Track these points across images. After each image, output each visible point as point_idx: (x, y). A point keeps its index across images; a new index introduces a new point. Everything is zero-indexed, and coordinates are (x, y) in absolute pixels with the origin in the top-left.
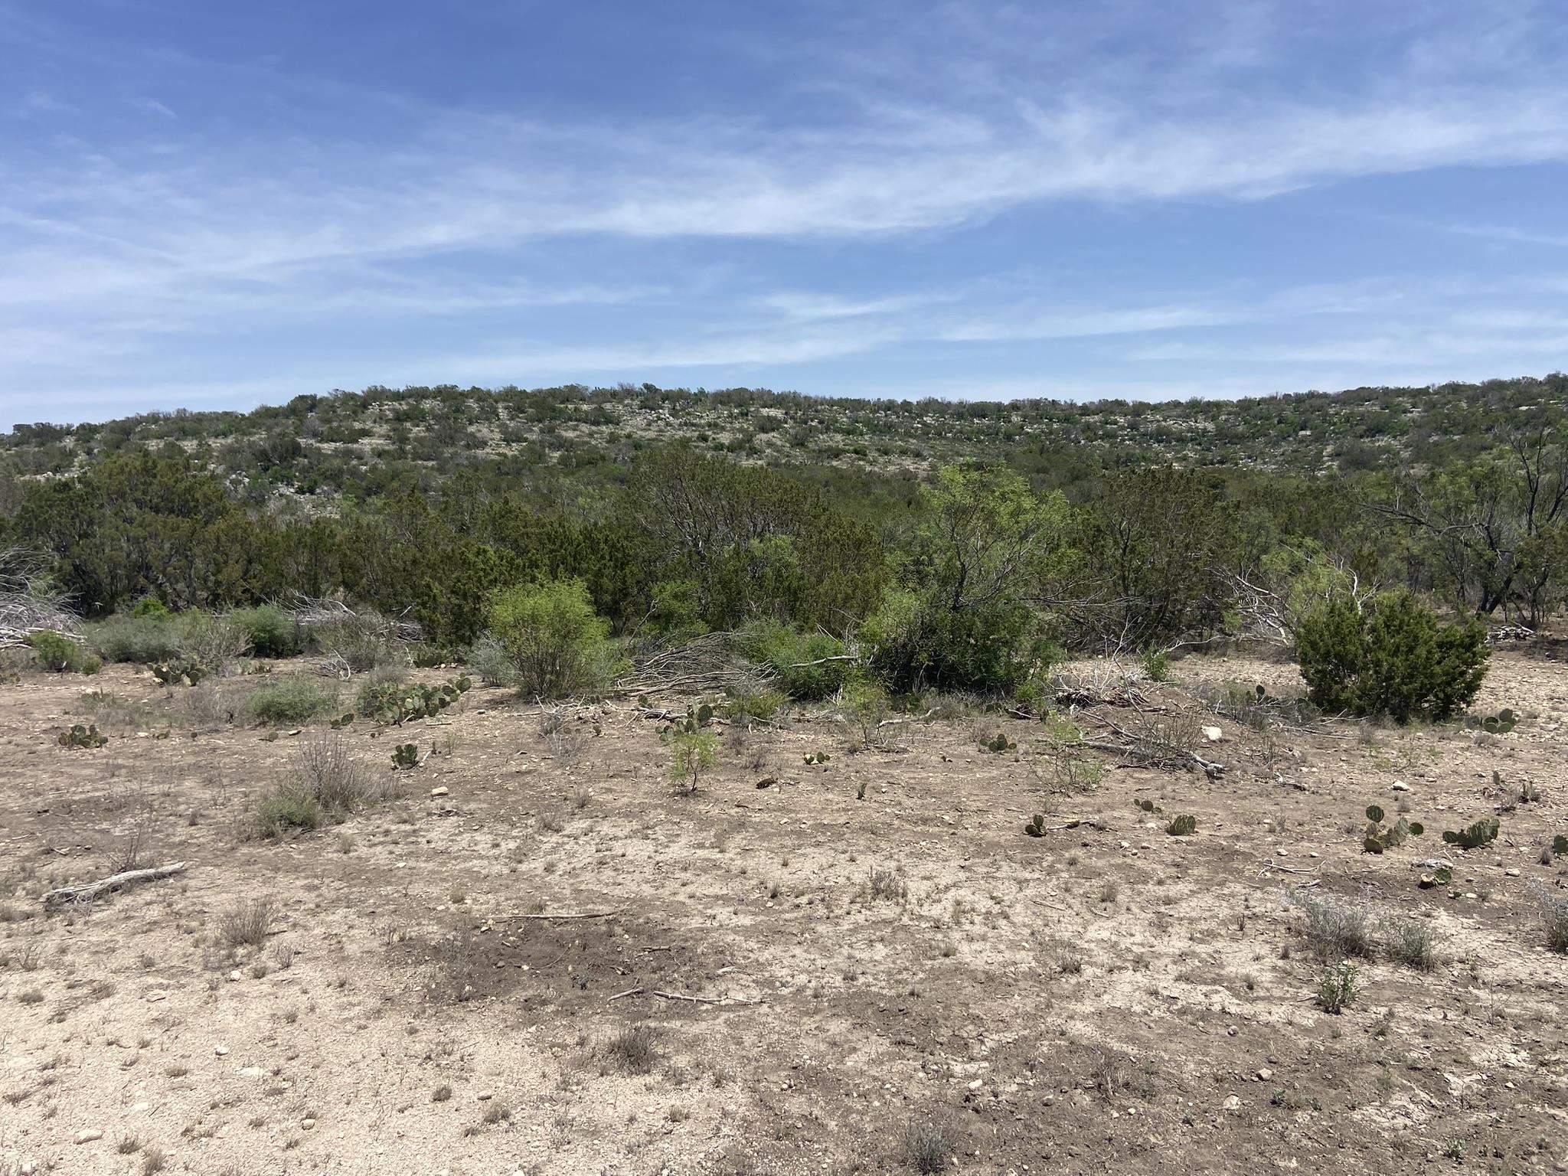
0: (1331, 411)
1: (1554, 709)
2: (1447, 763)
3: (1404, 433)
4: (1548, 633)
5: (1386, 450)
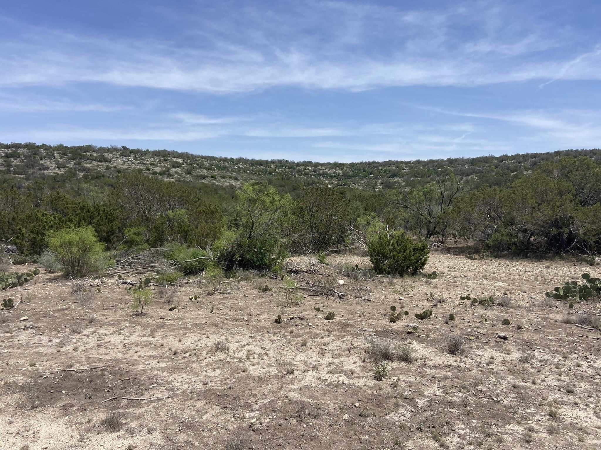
0: (380, 168)
1: (449, 271)
2: (416, 290)
3: (403, 177)
4: (447, 245)
5: (397, 182)
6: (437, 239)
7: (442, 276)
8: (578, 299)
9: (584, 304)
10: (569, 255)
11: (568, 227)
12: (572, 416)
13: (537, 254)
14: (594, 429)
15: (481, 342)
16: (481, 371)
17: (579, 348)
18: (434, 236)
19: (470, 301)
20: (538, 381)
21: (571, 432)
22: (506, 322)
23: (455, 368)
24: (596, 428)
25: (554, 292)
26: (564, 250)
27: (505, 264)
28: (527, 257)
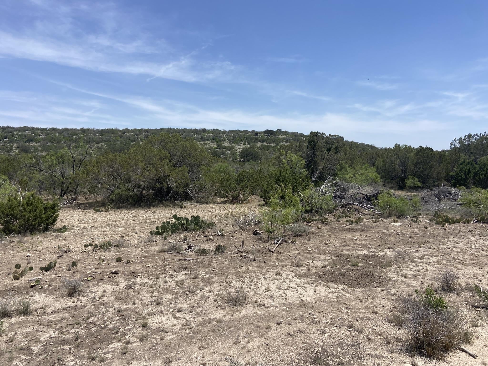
0: (15, 133)
3: (39, 142)
4: (79, 202)
5: (34, 147)
6: (70, 197)
7: (73, 229)
8: (170, 233)
9: (174, 237)
10: (168, 202)
11: (167, 182)
12: (158, 322)
13: (147, 203)
14: (171, 327)
15: (97, 280)
16: (94, 305)
17: (167, 269)
18: (67, 194)
19: (93, 247)
20: (137, 301)
21: (156, 335)
22: (119, 260)
23: (72, 308)
24: (173, 326)
25: (156, 230)
26: (165, 198)
27: (125, 213)
28: (140, 206)
